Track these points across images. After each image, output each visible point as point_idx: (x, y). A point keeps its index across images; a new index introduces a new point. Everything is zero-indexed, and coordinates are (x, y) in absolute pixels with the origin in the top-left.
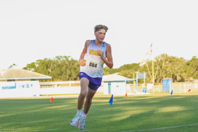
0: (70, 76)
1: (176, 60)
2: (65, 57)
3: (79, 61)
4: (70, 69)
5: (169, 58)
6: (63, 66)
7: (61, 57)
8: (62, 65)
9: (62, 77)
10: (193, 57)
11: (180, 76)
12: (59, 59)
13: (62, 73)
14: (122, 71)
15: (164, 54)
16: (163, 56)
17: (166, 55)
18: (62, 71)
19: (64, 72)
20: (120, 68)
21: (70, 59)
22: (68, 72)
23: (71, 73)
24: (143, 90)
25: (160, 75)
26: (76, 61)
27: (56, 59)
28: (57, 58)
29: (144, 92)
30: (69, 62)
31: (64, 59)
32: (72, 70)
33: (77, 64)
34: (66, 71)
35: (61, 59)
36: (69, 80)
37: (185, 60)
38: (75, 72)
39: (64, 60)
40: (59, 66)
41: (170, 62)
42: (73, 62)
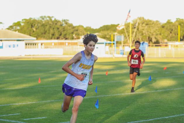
0: (53, 35)
1: (152, 23)
2: (49, 17)
3: (61, 22)
4: (54, 29)
5: (146, 21)
6: (46, 26)
7: (45, 17)
8: (45, 24)
9: (46, 36)
10: (168, 20)
11: (156, 38)
12: (43, 19)
13: (46, 32)
14: (102, 32)
15: (141, 17)
16: (140, 18)
17: (143, 18)
18: (46, 30)
19: (48, 31)
20: (100, 28)
21: (53, 19)
22: (52, 31)
23: (54, 33)
24: (121, 53)
25: (137, 36)
26: (59, 21)
27: (41, 19)
29: (121, 54)
30: (53, 22)
31: (48, 19)
32: (55, 29)
33: (59, 24)
34: (49, 30)
35: (45, 19)
36: (51, 39)
37: (161, 23)
38: (58, 31)
39: (47, 20)
40: (43, 25)
41: (147, 24)
42: (56, 22)
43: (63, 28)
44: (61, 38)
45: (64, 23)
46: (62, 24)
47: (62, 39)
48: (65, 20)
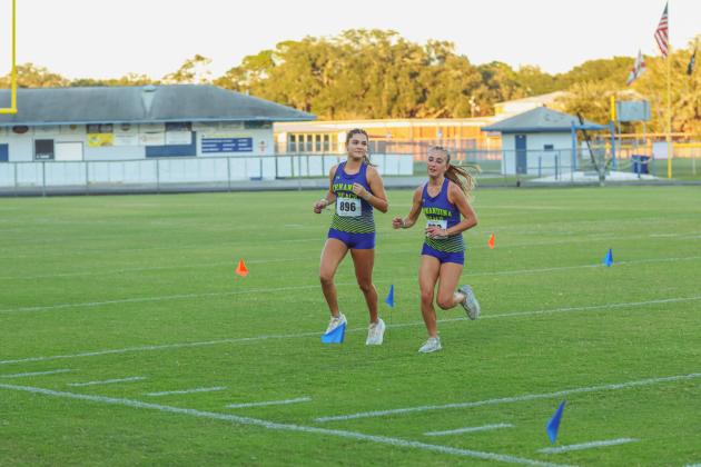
0: (394, 100)
2: (378, 34)
3: (425, 50)
4: (395, 78)
6: (369, 65)
7: (362, 32)
8: (365, 61)
9: (370, 100)
12: (356, 40)
13: (367, 90)
14: (577, 86)
18: (366, 81)
19: (373, 87)
20: (571, 73)
21: (394, 41)
22: (389, 85)
23: (399, 93)
26: (416, 49)
27: (347, 41)
28: (348, 37)
30: (393, 51)
31: (374, 40)
32: (399, 80)
33: (418, 60)
34: (380, 81)
35: (363, 41)
36: (389, 113)
38: (411, 86)
39: (374, 45)
40: (359, 66)
42: (407, 50)
43: (429, 73)
44: (422, 113)
45: (433, 55)
46: (426, 58)
47: (428, 115)
48: (438, 44)
